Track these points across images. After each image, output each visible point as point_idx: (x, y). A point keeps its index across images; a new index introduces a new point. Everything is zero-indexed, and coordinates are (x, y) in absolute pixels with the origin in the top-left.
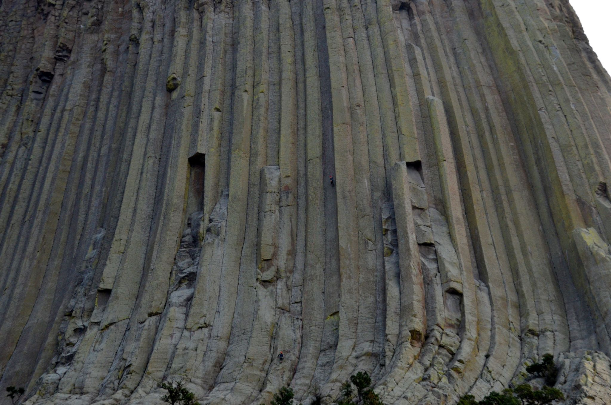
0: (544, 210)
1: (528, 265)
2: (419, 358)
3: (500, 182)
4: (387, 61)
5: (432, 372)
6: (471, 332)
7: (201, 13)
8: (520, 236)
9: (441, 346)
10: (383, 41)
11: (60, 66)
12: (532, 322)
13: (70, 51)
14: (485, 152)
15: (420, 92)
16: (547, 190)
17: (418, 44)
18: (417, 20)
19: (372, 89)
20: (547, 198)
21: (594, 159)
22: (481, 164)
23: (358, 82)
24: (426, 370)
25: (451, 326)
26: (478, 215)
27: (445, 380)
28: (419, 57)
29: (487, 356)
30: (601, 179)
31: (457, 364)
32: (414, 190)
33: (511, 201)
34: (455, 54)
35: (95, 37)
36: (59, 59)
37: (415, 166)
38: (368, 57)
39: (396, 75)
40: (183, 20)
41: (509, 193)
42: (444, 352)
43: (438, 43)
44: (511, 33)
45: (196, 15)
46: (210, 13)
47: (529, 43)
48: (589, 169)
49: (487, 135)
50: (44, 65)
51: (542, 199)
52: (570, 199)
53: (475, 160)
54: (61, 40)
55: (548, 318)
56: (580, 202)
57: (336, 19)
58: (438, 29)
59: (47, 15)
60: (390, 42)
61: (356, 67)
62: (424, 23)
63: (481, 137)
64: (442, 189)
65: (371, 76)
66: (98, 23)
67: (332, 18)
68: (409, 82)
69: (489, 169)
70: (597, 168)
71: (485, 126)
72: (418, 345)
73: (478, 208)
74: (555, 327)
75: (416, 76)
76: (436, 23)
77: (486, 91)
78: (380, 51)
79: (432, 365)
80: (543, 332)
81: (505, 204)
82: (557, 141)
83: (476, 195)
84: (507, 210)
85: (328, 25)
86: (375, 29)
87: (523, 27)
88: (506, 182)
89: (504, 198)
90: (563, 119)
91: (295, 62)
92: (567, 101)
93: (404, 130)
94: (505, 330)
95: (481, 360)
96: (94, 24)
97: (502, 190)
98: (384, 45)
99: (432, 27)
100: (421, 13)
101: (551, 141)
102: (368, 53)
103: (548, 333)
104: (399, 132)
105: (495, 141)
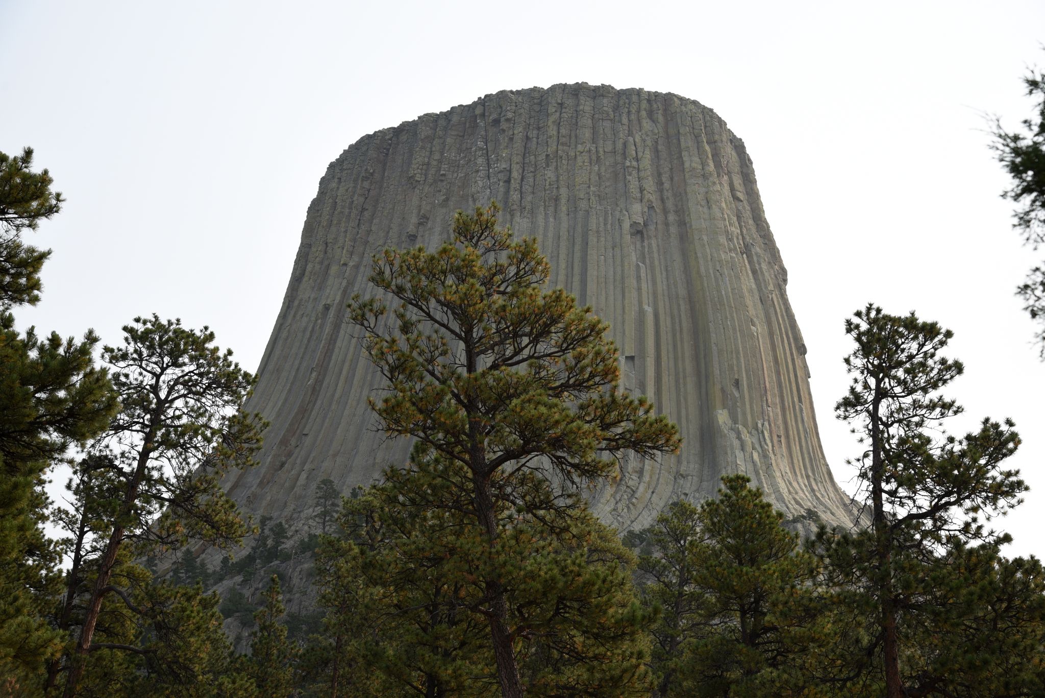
0: (703, 390)
1: (688, 428)
2: (614, 496)
3: (681, 370)
4: (623, 278)
5: (620, 506)
6: (646, 478)
7: (512, 216)
8: (687, 409)
9: (628, 487)
10: (622, 261)
11: (421, 229)
12: (683, 469)
13: (428, 219)
14: (675, 346)
15: (640, 303)
16: (707, 377)
17: (644, 263)
18: (646, 243)
19: (611, 298)
20: (707, 382)
21: (735, 362)
22: (671, 356)
23: (603, 292)
24: (617, 503)
25: (636, 472)
26: (664, 393)
27: (625, 510)
28: (643, 275)
29: (653, 492)
30: (736, 377)
31: (634, 500)
32: (627, 376)
33: (685, 384)
34: (667, 270)
35: (444, 210)
36: (420, 224)
37: (631, 358)
38: (611, 273)
39: (626, 290)
40: (501, 220)
41: (685, 377)
42: (629, 490)
43: (657, 263)
44: (701, 261)
45: (508, 217)
46: (517, 219)
47: (711, 271)
48: (731, 367)
49: (678, 334)
50: (411, 229)
51: (703, 383)
52: (718, 387)
53: (668, 352)
54: (422, 212)
55: (692, 466)
56: (723, 390)
57: (595, 240)
58: (659, 251)
59: (414, 188)
60: (626, 264)
61: (603, 280)
62: (650, 245)
63: (674, 335)
64: (644, 375)
65: (612, 287)
66: (447, 200)
67: (592, 239)
68: (634, 294)
69: (676, 359)
70: (735, 368)
71: (678, 328)
72: (615, 486)
73: (665, 388)
74: (694, 474)
75: (639, 289)
76: (658, 246)
77: (681, 302)
78: (619, 269)
79: (620, 500)
80: (687, 476)
81: (682, 386)
82: (717, 346)
83: (665, 379)
84: (682, 390)
85: (590, 243)
86: (617, 250)
87: (709, 257)
88: (684, 370)
89: (681, 381)
90: (722, 331)
91: (567, 267)
92: (726, 318)
93: (627, 333)
94: (666, 474)
95: (648, 495)
96: (444, 201)
97: (681, 376)
98: (622, 266)
99: (655, 249)
100: (649, 238)
101: (713, 345)
102: (612, 269)
103: (690, 478)
104: (624, 333)
105: (682, 341)
